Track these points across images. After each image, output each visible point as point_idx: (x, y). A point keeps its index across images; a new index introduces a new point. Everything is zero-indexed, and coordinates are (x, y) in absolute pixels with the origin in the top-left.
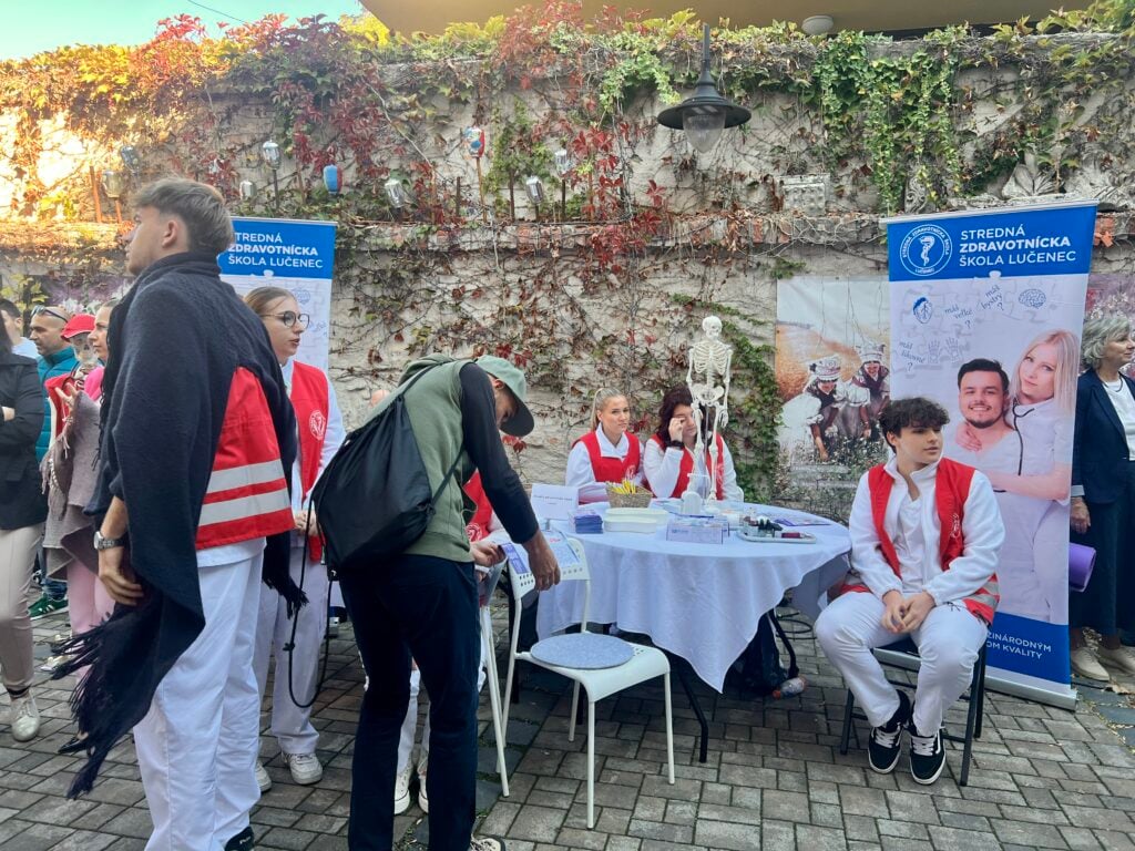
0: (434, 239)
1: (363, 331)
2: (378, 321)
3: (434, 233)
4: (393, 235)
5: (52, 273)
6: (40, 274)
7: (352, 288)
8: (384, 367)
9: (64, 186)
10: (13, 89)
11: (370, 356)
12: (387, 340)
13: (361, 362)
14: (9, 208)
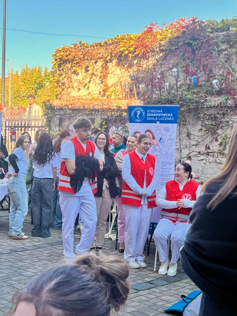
0: (229, 102)
1: (204, 137)
2: (209, 133)
3: (229, 99)
4: (215, 101)
5: (109, 117)
6: (105, 118)
7: (201, 121)
8: (211, 151)
9: (114, 86)
10: (101, 53)
11: (206, 147)
12: (212, 141)
13: (203, 149)
14: (98, 94)
